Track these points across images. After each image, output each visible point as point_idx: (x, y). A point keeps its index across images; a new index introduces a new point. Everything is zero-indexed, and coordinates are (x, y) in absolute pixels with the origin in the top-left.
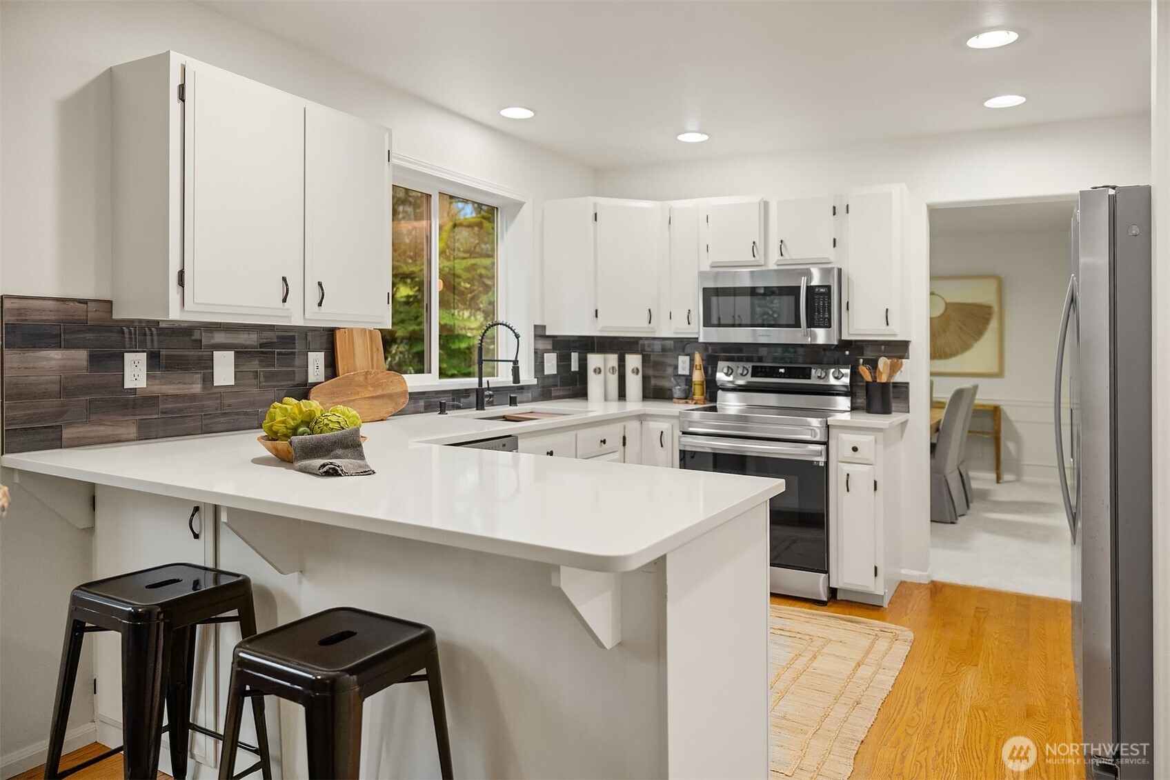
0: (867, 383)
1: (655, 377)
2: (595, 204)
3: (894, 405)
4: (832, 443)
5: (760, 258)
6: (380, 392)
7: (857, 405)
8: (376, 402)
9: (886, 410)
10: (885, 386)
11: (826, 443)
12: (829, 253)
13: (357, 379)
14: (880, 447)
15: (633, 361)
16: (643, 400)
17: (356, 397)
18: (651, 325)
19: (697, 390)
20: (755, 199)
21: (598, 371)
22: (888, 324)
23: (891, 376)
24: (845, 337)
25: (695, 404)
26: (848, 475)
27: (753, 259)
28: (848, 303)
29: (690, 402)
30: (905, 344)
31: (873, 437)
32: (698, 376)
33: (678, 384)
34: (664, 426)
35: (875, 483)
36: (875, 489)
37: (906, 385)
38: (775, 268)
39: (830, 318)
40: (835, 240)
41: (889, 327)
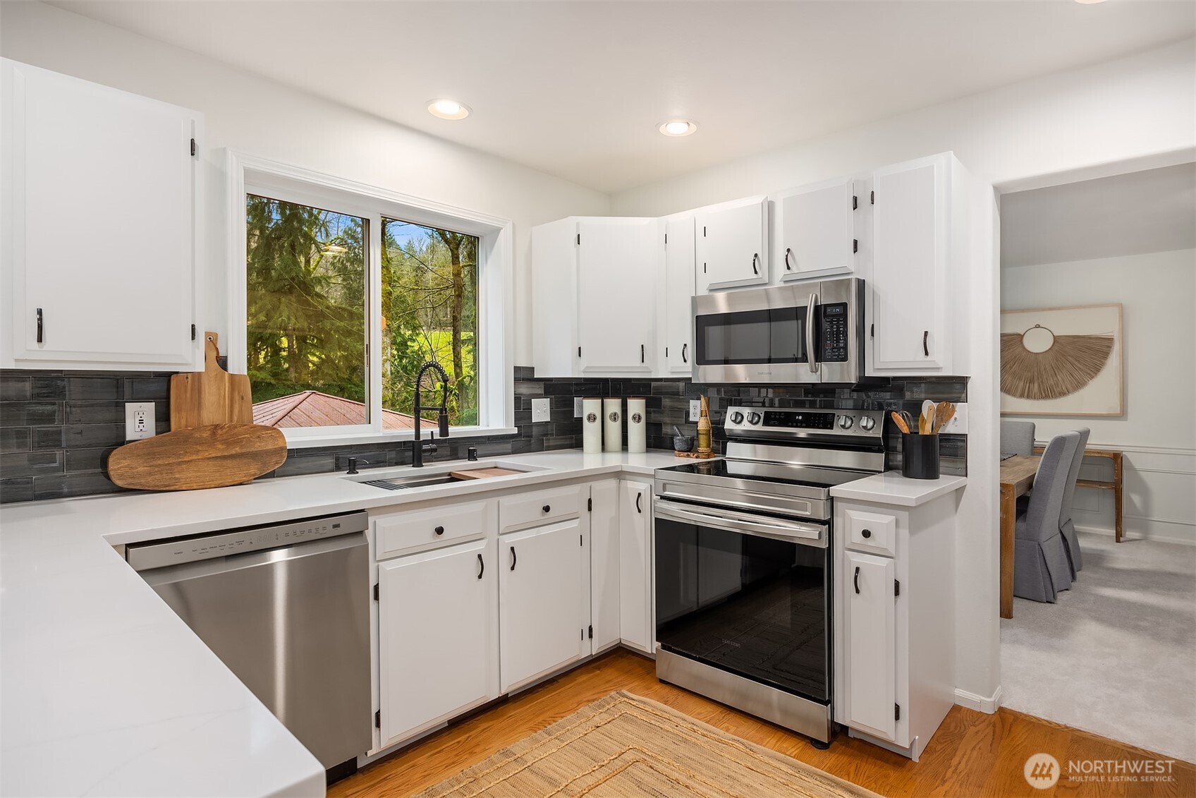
0: (904, 435)
2: (579, 225)
3: (943, 464)
4: (838, 522)
5: (763, 274)
6: (236, 450)
7: (895, 463)
8: (228, 463)
9: (930, 473)
10: (928, 440)
11: (829, 523)
12: (848, 261)
14: (904, 532)
15: (637, 406)
16: (647, 451)
17: (194, 458)
18: (644, 365)
19: (703, 440)
20: (760, 199)
21: (592, 418)
22: (927, 353)
23: (939, 425)
24: (869, 373)
25: (697, 457)
26: (858, 569)
27: (755, 276)
28: (873, 325)
29: (691, 455)
30: (962, 382)
31: (892, 518)
32: (704, 424)
34: (642, 486)
35: (897, 584)
36: (897, 593)
37: (963, 438)
38: (782, 285)
39: (846, 348)
40: (856, 242)
41: (929, 358)
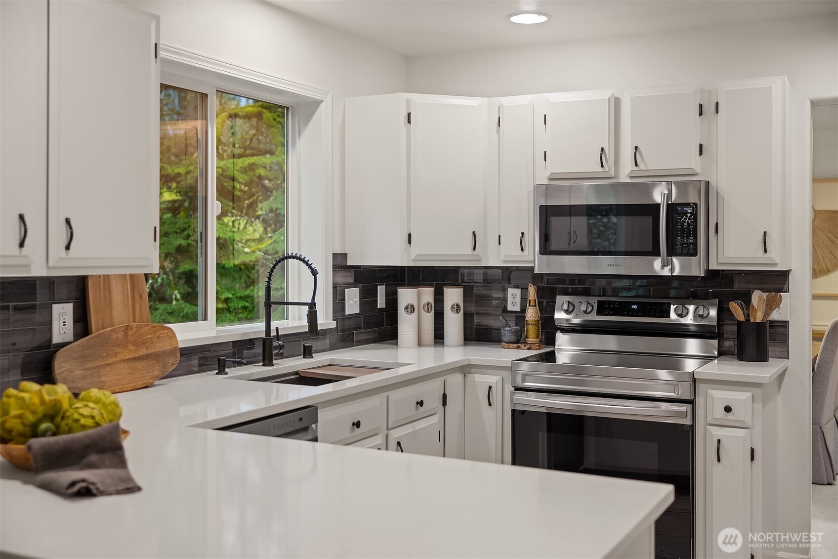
0: (739, 323)
1: (478, 314)
2: (408, 102)
3: (771, 349)
4: (700, 401)
5: (610, 167)
6: (143, 352)
7: (725, 349)
8: (139, 365)
9: (761, 357)
10: (760, 326)
11: (692, 402)
12: (693, 162)
13: (114, 336)
14: (758, 406)
15: (453, 296)
16: (465, 344)
17: (114, 360)
18: (476, 252)
19: (531, 331)
20: (605, 95)
21: (410, 309)
22: (766, 251)
23: (767, 313)
24: (713, 266)
25: (528, 349)
26: (719, 441)
27: (601, 169)
28: (717, 224)
29: (523, 346)
30: (784, 275)
31: (750, 394)
32: (531, 314)
33: (508, 325)
34: (492, 379)
35: (752, 451)
36: (752, 458)
37: (785, 324)
38: (628, 180)
39: (695, 244)
40: (701, 146)
41: (767, 255)
